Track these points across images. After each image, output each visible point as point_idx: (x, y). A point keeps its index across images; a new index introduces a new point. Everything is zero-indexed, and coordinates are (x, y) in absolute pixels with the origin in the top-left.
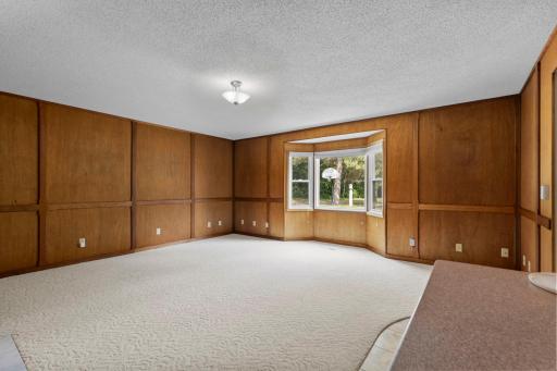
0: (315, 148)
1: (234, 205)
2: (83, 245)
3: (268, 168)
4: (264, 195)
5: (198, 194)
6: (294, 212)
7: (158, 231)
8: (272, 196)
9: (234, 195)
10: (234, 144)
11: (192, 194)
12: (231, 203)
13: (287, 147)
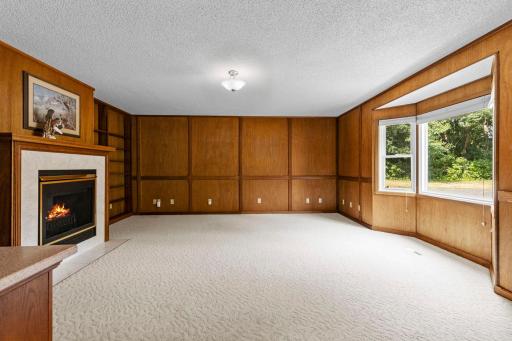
0: (417, 109)
1: (337, 183)
2: (210, 203)
3: (360, 143)
4: (356, 174)
5: (295, 171)
6: (385, 195)
7: (259, 201)
8: (364, 175)
9: (337, 173)
10: (337, 120)
11: (289, 172)
12: (334, 181)
13: (376, 115)
